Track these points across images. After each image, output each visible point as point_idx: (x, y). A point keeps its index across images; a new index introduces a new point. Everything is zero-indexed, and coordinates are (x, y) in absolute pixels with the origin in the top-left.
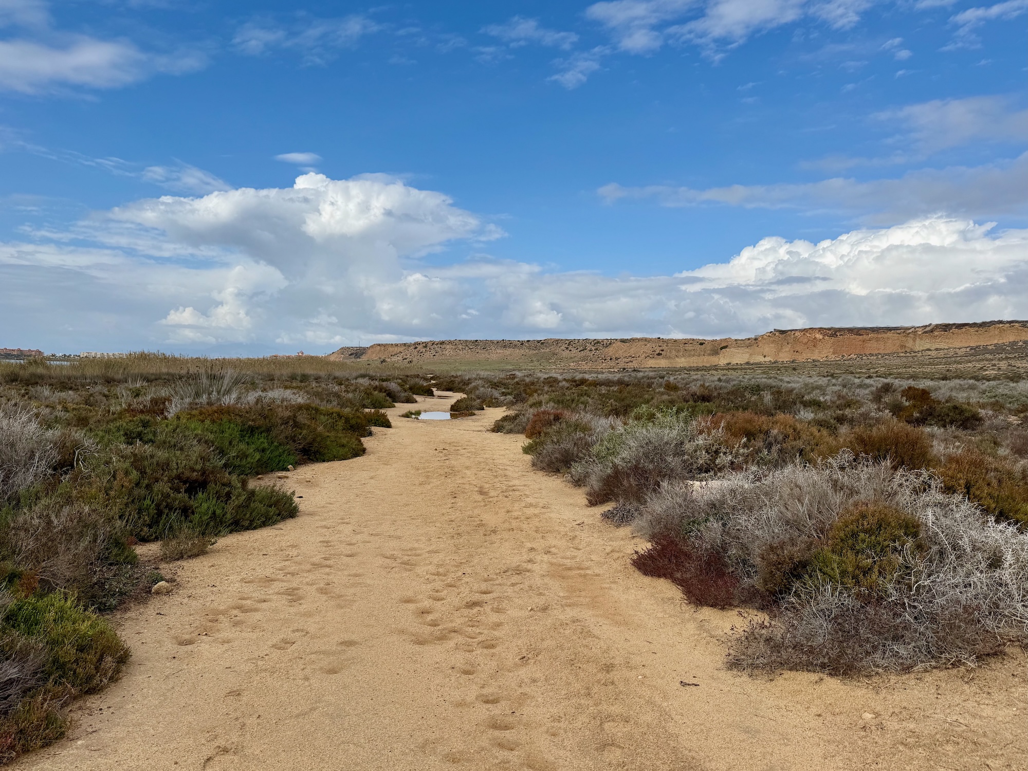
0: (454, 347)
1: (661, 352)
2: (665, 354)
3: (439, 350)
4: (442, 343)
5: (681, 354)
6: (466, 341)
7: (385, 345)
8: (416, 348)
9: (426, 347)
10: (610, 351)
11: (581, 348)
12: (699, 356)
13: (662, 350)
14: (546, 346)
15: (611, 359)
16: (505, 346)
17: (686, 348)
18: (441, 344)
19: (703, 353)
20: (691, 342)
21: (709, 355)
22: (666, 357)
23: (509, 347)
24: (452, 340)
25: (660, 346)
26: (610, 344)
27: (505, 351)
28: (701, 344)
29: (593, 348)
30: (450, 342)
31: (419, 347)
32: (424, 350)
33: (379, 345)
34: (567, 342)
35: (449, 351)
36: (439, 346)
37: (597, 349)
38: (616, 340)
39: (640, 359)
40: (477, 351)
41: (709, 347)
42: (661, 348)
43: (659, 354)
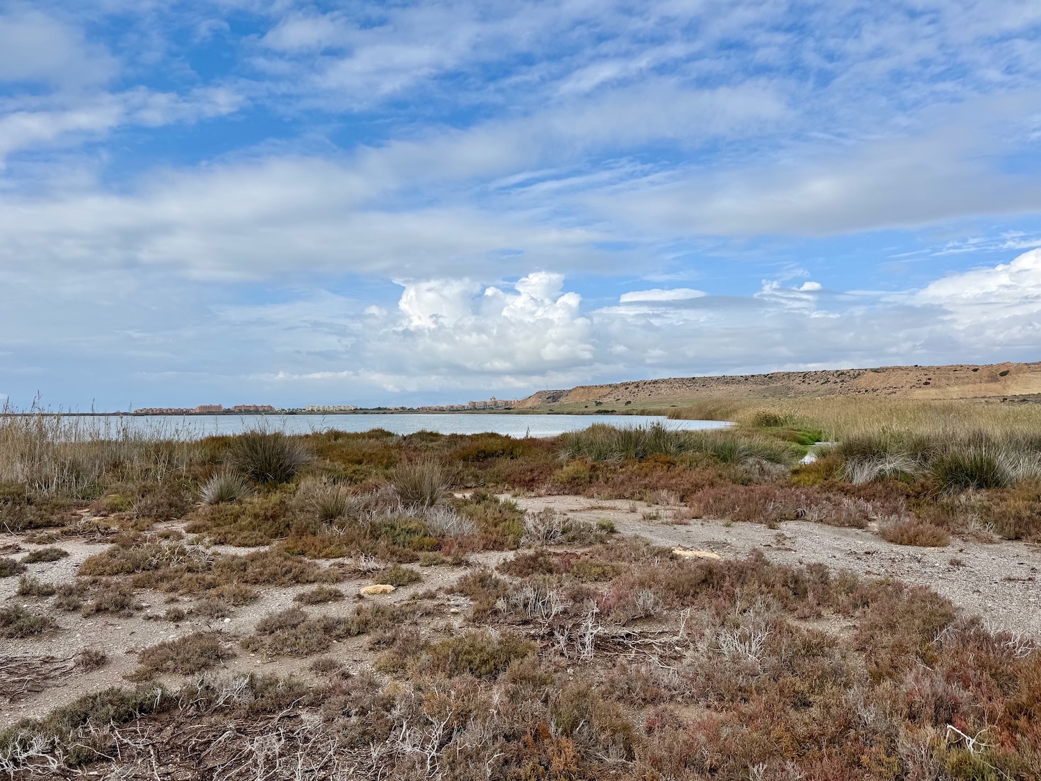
0: (669, 386)
1: (928, 381)
2: (934, 382)
3: (653, 389)
4: (656, 382)
5: (952, 382)
6: (683, 379)
7: (589, 388)
8: (627, 388)
9: (637, 387)
10: (862, 382)
11: (822, 381)
12: (975, 383)
13: (930, 379)
14: (775, 380)
15: (866, 391)
16: (727, 383)
17: (958, 376)
18: (654, 383)
19: (979, 380)
20: (959, 368)
21: (988, 382)
22: (935, 386)
23: (733, 383)
24: (666, 378)
25: (926, 375)
26: (859, 374)
27: (729, 388)
28: (975, 370)
29: (838, 380)
30: (664, 381)
31: (631, 387)
32: (636, 390)
33: (583, 387)
34: (800, 375)
35: (664, 390)
36: (652, 385)
37: (843, 381)
38: (866, 370)
39: (904, 389)
40: (697, 388)
41: (985, 373)
42: (928, 377)
43: (926, 383)
